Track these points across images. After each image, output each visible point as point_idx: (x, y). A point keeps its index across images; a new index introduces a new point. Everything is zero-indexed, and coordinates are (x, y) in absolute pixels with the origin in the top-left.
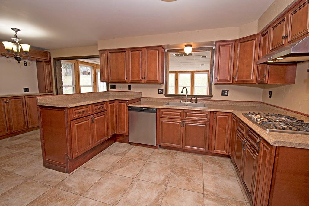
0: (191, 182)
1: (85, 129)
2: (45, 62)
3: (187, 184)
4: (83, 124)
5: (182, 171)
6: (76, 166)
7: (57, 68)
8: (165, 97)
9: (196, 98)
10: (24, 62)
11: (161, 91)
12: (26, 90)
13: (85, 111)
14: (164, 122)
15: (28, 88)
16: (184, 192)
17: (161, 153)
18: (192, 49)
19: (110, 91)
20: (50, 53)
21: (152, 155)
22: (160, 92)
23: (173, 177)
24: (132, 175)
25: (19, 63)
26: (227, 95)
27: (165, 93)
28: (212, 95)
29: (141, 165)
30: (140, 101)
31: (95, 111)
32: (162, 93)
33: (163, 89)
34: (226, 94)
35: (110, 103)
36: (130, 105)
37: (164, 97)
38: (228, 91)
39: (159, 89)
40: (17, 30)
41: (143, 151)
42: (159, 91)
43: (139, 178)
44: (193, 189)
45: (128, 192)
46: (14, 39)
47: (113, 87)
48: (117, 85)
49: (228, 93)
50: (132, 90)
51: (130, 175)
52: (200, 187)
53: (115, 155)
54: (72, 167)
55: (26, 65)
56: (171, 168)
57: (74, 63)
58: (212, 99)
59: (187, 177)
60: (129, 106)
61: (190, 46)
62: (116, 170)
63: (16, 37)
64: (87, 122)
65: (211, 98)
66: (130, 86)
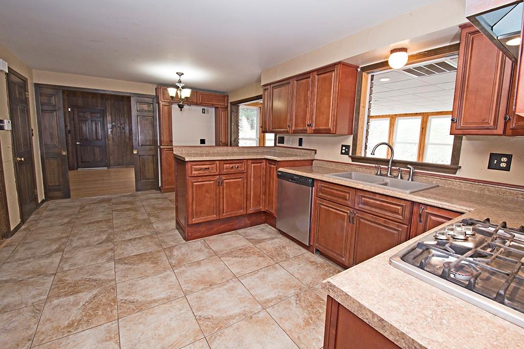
0: (308, 328)
1: (207, 192)
2: (221, 108)
3: (298, 325)
4: (205, 184)
5: (314, 303)
6: (196, 235)
7: (232, 115)
8: (352, 161)
9: (410, 168)
10: (203, 109)
11: (345, 150)
12: (203, 141)
13: (208, 168)
14: (321, 206)
15: (204, 140)
16: (277, 333)
17: (311, 262)
18: (407, 58)
19: (278, 146)
20: (228, 96)
21: (294, 259)
22: (343, 151)
23: (290, 303)
24: (239, 271)
25: (181, 110)
26: (507, 169)
27: (352, 154)
28: (460, 165)
29: (264, 264)
30: (312, 165)
31: (224, 171)
32: (347, 153)
33: (349, 146)
34: (503, 165)
35: (252, 163)
36: (281, 169)
37: (350, 161)
38: (509, 157)
39: (343, 146)
40: (181, 74)
41: (287, 248)
42: (342, 149)
43: (243, 279)
44: (299, 338)
45: (212, 289)
46: (178, 84)
47: (281, 140)
48: (286, 138)
49: (509, 163)
50: (303, 146)
51: (235, 270)
52: (314, 344)
53: (247, 239)
54: (190, 234)
55: (204, 113)
56: (300, 289)
57: (260, 108)
58: (458, 174)
59: (313, 316)
60: (279, 170)
61: (404, 50)
62: (230, 257)
63: (180, 82)
64: (210, 184)
65: (455, 173)
66: (302, 139)
